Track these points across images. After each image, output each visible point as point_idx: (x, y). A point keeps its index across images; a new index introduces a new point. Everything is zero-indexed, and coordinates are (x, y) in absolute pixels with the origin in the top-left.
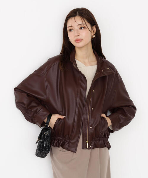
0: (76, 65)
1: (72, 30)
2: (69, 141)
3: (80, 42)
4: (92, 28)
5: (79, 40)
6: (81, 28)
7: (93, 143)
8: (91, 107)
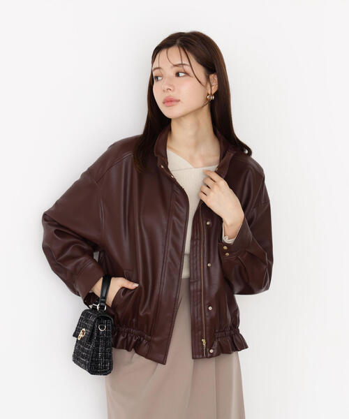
0: (166, 164)
1: (159, 78)
2: (149, 337)
5: (171, 101)
6: (177, 75)
7: (216, 343)
8: (205, 262)
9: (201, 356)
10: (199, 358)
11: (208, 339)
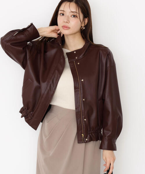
3: (67, 29)
4: (84, 20)
5: (66, 27)
7: (89, 136)
8: (82, 99)
9: (82, 142)
10: (81, 143)
11: (85, 134)
